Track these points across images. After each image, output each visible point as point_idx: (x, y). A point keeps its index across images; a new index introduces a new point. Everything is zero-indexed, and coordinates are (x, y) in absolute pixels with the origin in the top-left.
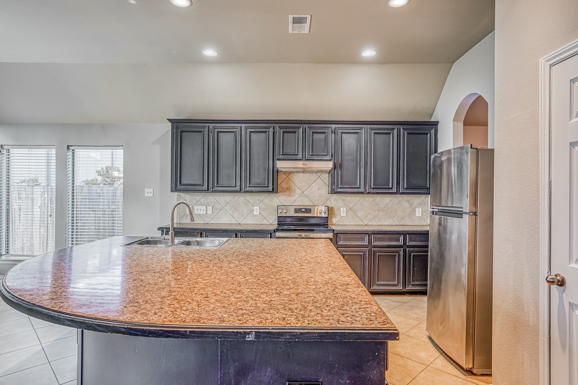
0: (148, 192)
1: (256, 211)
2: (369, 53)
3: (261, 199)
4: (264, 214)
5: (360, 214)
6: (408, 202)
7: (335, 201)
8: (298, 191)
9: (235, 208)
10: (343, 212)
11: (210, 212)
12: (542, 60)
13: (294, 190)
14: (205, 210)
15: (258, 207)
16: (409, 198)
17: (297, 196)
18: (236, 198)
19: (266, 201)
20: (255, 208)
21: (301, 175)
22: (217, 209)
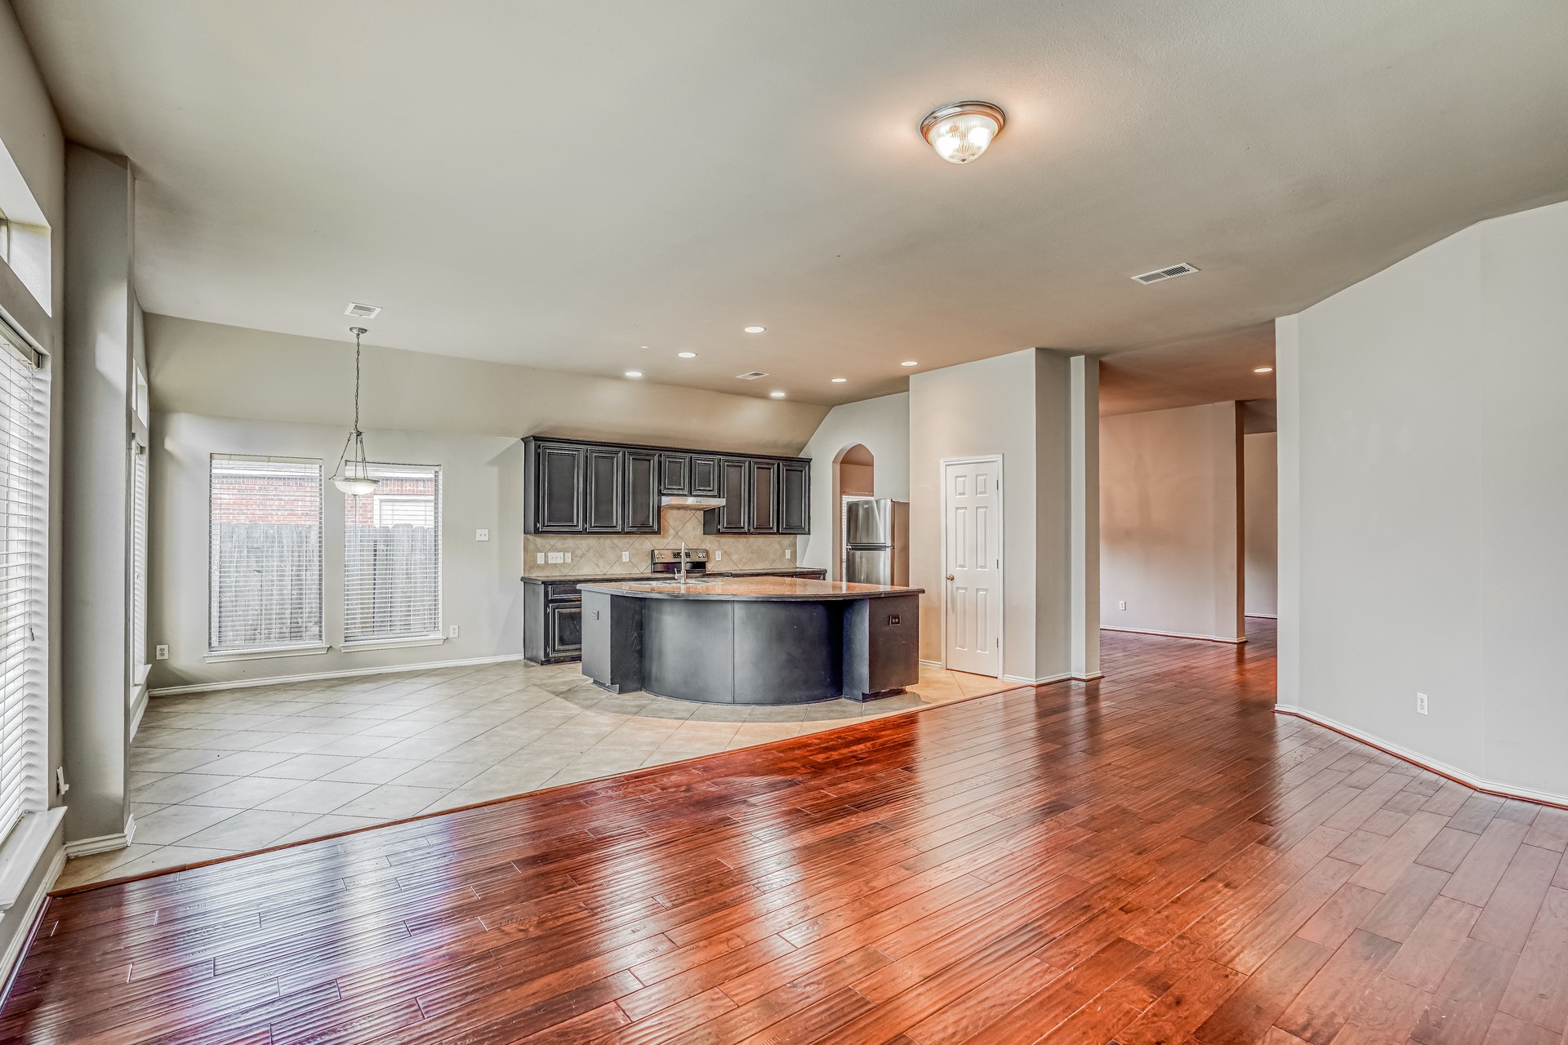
0: (482, 535)
1: (626, 557)
2: (778, 394)
3: (631, 542)
4: (634, 560)
5: (735, 557)
6: (779, 543)
7: (711, 543)
8: (672, 532)
9: (600, 554)
10: (718, 556)
11: (569, 560)
12: (942, 461)
13: (668, 530)
14: (562, 557)
15: (627, 553)
16: (780, 539)
17: (670, 538)
18: (601, 540)
19: (637, 544)
20: (624, 553)
21: (675, 512)
22: (577, 556)
